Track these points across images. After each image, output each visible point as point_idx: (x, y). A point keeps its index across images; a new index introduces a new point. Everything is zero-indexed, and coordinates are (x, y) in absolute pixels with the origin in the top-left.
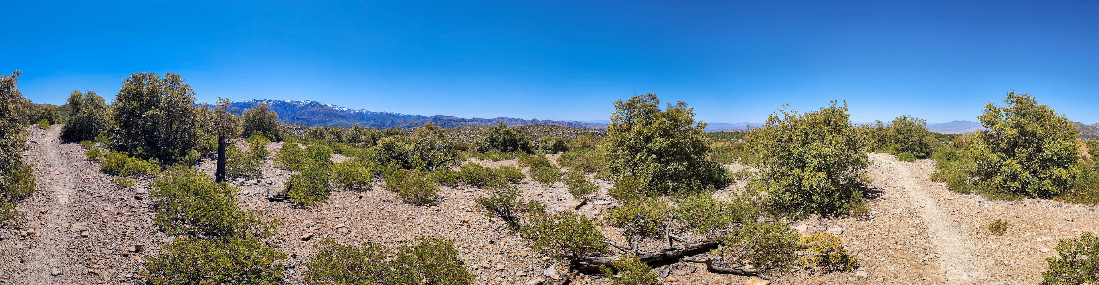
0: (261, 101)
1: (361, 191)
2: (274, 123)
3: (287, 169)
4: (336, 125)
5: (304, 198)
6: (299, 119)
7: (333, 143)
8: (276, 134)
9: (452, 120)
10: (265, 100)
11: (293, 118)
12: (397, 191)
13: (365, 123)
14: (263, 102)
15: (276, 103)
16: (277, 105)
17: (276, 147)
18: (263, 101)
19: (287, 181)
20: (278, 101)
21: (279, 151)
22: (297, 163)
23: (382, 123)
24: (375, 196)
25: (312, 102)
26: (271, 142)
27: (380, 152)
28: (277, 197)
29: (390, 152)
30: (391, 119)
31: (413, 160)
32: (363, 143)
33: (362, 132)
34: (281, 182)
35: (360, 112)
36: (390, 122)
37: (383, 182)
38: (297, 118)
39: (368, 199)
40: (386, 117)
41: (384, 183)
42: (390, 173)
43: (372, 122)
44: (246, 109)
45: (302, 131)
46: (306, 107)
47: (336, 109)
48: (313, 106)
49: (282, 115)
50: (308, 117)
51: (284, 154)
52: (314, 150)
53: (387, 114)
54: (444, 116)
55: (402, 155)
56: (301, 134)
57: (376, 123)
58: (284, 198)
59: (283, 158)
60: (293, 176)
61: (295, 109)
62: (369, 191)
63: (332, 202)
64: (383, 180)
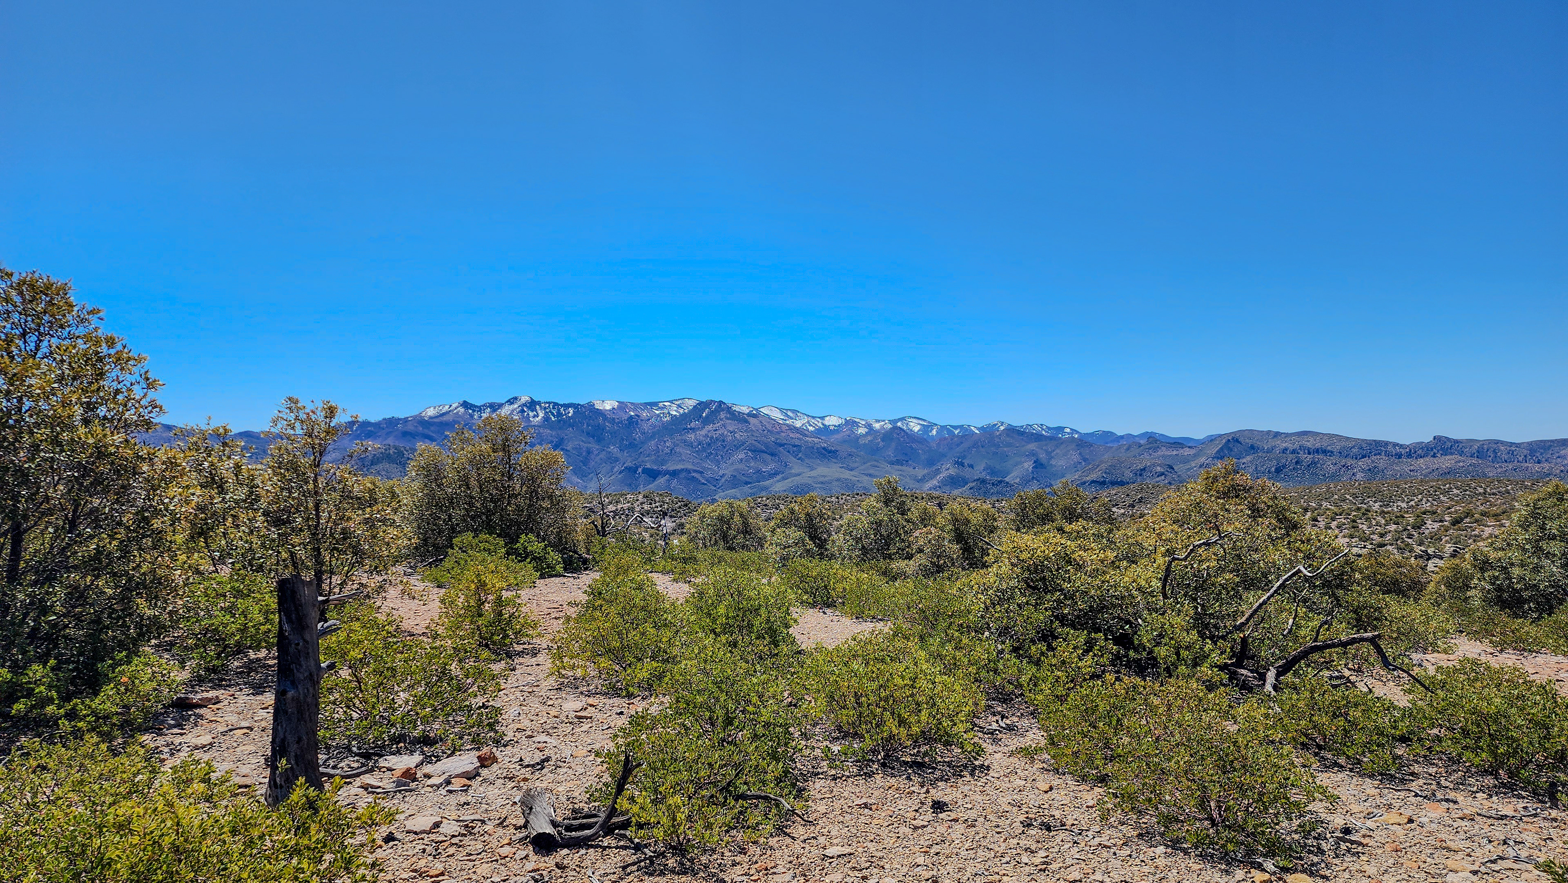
0: (495, 407)
1: (938, 774)
2: (550, 497)
3: (614, 691)
4: (801, 490)
5: (689, 818)
6: (653, 475)
7: (801, 563)
8: (561, 544)
9: (1317, 451)
10: (511, 402)
11: (632, 471)
12: (1103, 780)
13: (920, 472)
14: (505, 411)
15: (559, 414)
16: (562, 423)
17: (563, 597)
18: (501, 406)
19: (611, 746)
20: (567, 406)
21: (572, 612)
22: (653, 658)
23: (993, 472)
24: (1004, 801)
25: (701, 403)
26: (542, 577)
27: (1003, 598)
28: (569, 828)
29: (1050, 599)
30: (1033, 453)
31: (1161, 636)
32: (921, 560)
33: (914, 514)
34: (584, 752)
35: (895, 428)
36: (1028, 465)
37: (1030, 735)
38: (645, 471)
39: (972, 814)
40: (1009, 445)
41: (1035, 737)
42: (1060, 691)
43: (948, 469)
44: (421, 446)
45: (668, 524)
46: (680, 424)
47: (798, 424)
48: (707, 421)
49: (585, 462)
50: (690, 467)
51: (594, 625)
52: (720, 597)
53: (1012, 431)
54: (1277, 434)
55: (1102, 608)
56: (665, 537)
57: (967, 473)
58: (602, 827)
59: (595, 641)
60: (637, 721)
61: (637, 436)
62: (972, 774)
63: (812, 831)
64: (1025, 722)
